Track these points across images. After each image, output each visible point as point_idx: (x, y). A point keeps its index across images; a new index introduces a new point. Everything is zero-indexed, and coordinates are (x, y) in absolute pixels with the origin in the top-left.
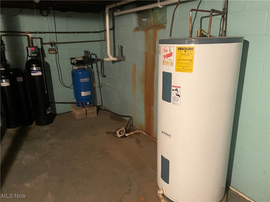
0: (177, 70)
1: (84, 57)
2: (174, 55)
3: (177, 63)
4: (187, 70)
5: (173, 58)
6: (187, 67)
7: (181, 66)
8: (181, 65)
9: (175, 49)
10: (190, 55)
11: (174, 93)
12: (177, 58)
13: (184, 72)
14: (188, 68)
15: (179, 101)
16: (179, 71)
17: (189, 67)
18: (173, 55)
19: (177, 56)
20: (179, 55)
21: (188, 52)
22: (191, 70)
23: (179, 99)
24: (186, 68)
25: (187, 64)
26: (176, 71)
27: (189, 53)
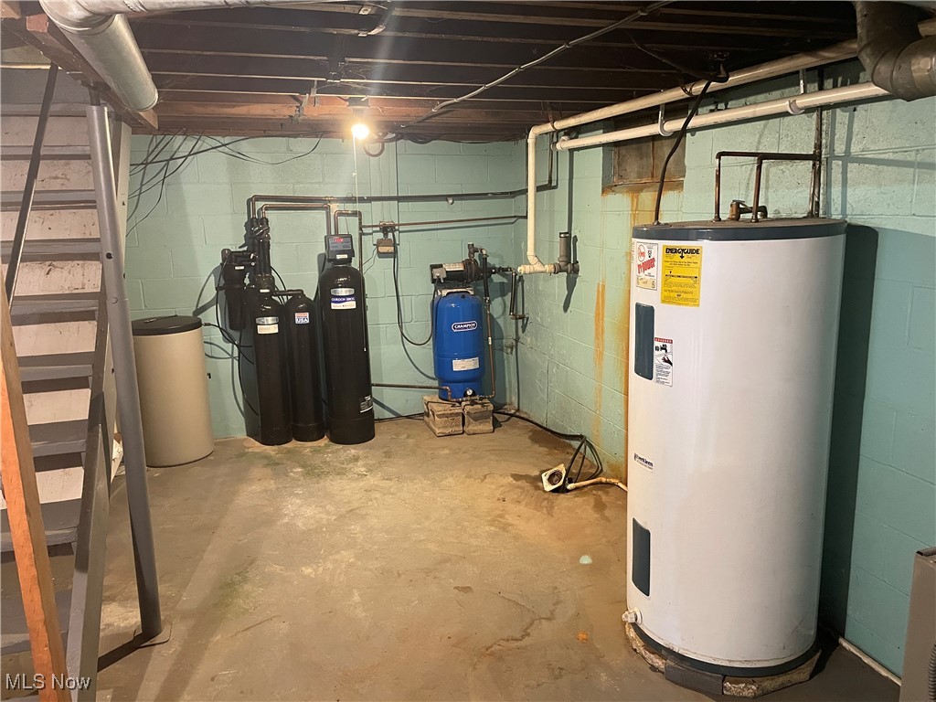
0: (665, 300)
1: (467, 263)
2: (659, 264)
3: (665, 283)
4: (686, 299)
5: (657, 272)
6: (685, 293)
7: (672, 291)
8: (673, 288)
9: (662, 251)
10: (692, 265)
11: (660, 355)
12: (663, 272)
13: (679, 304)
14: (689, 296)
15: (670, 375)
16: (669, 302)
17: (691, 293)
18: (655, 263)
19: (664, 268)
20: (668, 264)
21: (688, 257)
22: (695, 302)
23: (670, 370)
24: (683, 295)
25: (686, 285)
26: (663, 301)
27: (690, 260)
